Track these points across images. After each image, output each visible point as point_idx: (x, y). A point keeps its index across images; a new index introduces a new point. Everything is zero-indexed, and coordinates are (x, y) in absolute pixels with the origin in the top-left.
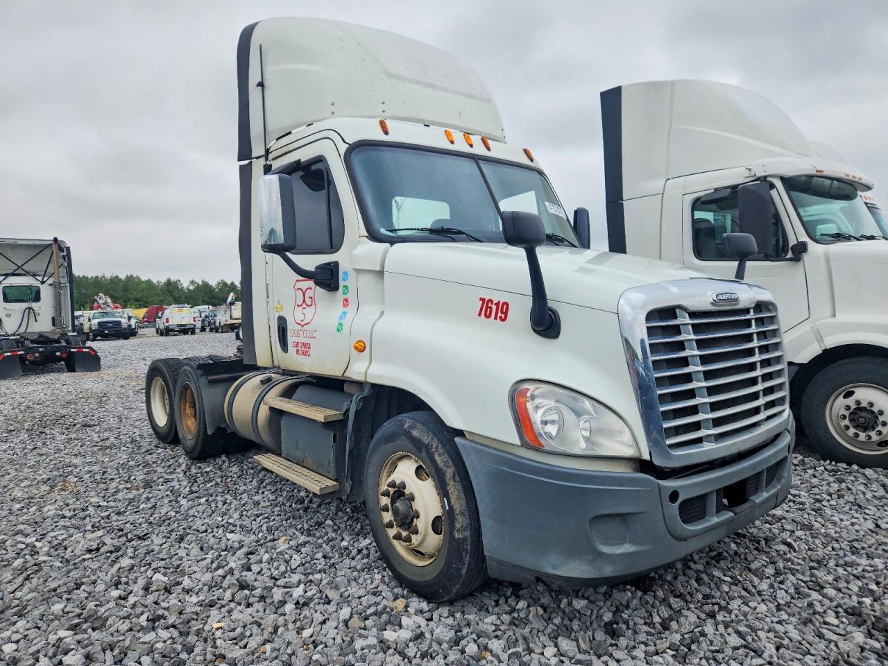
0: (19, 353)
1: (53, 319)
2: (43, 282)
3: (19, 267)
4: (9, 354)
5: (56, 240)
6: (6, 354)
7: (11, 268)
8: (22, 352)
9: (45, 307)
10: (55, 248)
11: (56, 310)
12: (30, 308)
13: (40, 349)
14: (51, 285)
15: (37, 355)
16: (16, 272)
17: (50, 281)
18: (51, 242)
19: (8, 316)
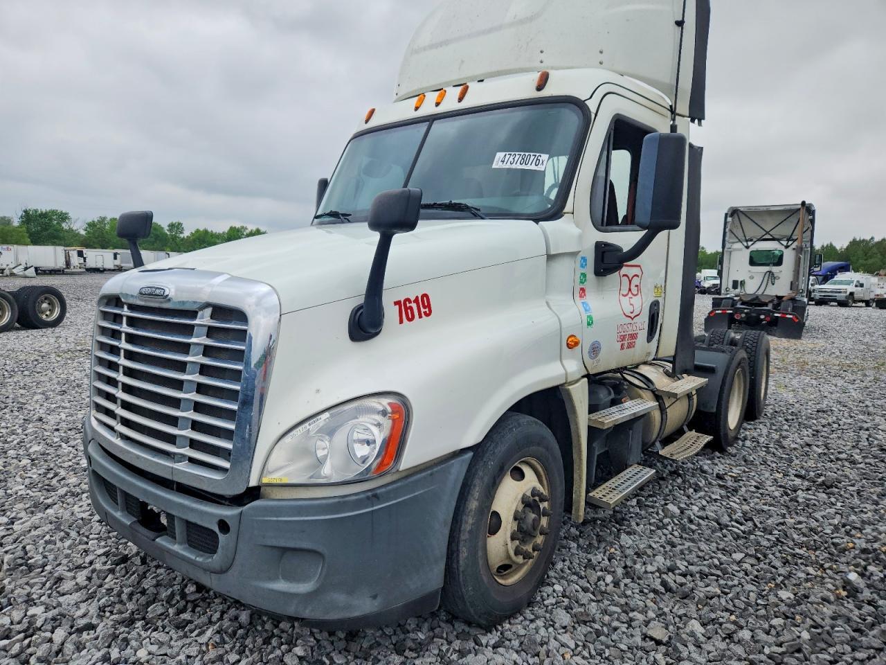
0: (728, 312)
1: (792, 283)
2: (787, 247)
3: (767, 233)
4: (720, 312)
5: (803, 203)
6: (717, 312)
7: (760, 233)
8: (731, 312)
9: (785, 272)
10: (803, 211)
11: (794, 275)
12: (770, 272)
13: (746, 311)
14: (794, 249)
15: (743, 315)
16: (764, 237)
17: (794, 246)
18: (800, 206)
19: (752, 278)
